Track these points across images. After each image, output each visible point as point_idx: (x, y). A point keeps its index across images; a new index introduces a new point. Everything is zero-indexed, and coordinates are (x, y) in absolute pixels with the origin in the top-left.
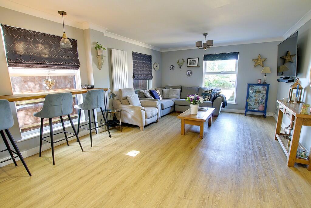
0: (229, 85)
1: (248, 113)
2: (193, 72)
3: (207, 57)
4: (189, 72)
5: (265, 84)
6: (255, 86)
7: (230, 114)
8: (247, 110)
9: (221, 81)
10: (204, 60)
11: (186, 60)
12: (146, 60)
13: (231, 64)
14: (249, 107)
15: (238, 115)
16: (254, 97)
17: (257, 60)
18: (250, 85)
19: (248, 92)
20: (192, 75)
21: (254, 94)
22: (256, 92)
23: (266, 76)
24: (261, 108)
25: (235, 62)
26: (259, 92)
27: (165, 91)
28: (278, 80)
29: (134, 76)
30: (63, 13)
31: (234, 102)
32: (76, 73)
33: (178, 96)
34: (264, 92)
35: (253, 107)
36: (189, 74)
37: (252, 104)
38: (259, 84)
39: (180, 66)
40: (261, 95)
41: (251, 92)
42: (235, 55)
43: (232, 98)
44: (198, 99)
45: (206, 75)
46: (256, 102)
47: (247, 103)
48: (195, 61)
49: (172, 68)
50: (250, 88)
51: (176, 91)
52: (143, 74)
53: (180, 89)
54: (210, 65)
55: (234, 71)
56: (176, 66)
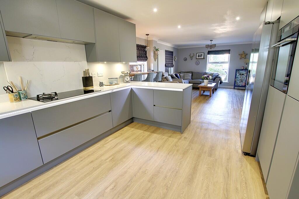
0: (222, 73)
1: (236, 88)
2: (200, 62)
3: (209, 53)
4: (197, 62)
6: (240, 71)
7: (225, 89)
8: (235, 86)
9: (215, 69)
10: (208, 54)
11: (195, 54)
12: (170, 55)
13: (225, 57)
14: (236, 84)
15: (229, 89)
16: (239, 77)
17: (242, 55)
18: (236, 70)
19: (236, 75)
20: (200, 64)
21: (240, 76)
22: (240, 75)
23: (247, 64)
24: (243, 84)
25: (228, 56)
26: (243, 75)
27: (182, 74)
29: (165, 65)
30: (147, 35)
31: (227, 81)
32: (145, 63)
33: (190, 78)
35: (239, 84)
36: (197, 64)
37: (238, 82)
38: (242, 70)
39: (191, 58)
40: (244, 76)
41: (238, 74)
42: (228, 51)
43: (225, 79)
44: (209, 77)
45: (209, 64)
46: (241, 81)
47: (235, 81)
48: (202, 55)
49: (186, 60)
50: (237, 72)
51: (188, 75)
52: (169, 64)
53: (191, 74)
54: (211, 58)
55: (227, 61)
56: (189, 58)
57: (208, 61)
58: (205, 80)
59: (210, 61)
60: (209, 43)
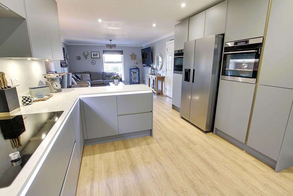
2: (96, 62)
3: (105, 52)
4: (94, 61)
5: (137, 68)
10: (103, 54)
11: (90, 53)
16: (133, 75)
17: (132, 56)
20: (96, 64)
22: (134, 73)
23: (137, 64)
24: (137, 81)
25: (122, 56)
26: (136, 73)
28: (144, 66)
29: (61, 64)
33: (89, 79)
34: (137, 73)
36: (93, 63)
37: (133, 79)
38: (134, 69)
39: (86, 57)
40: (136, 74)
41: (132, 73)
42: (121, 52)
45: (105, 64)
46: (135, 78)
47: (131, 79)
48: (97, 54)
49: (79, 58)
50: (131, 71)
51: (86, 75)
53: (89, 74)
54: (107, 57)
55: (121, 61)
56: (82, 57)
57: (104, 61)
58: (115, 80)
59: (105, 61)
60: (109, 42)
